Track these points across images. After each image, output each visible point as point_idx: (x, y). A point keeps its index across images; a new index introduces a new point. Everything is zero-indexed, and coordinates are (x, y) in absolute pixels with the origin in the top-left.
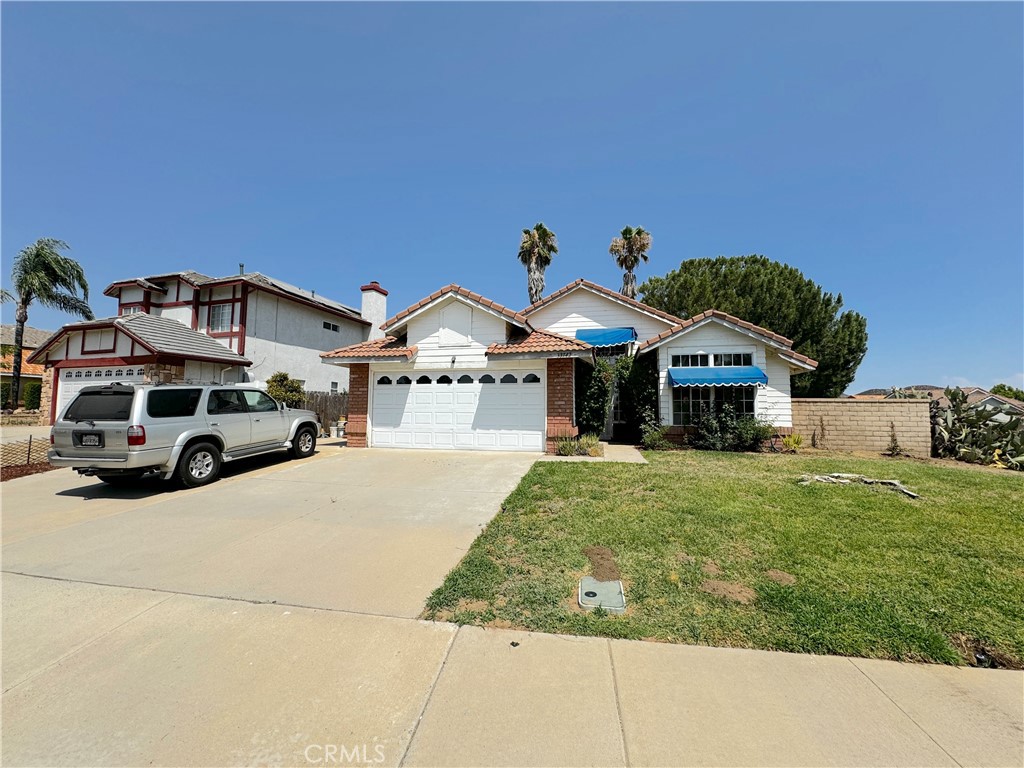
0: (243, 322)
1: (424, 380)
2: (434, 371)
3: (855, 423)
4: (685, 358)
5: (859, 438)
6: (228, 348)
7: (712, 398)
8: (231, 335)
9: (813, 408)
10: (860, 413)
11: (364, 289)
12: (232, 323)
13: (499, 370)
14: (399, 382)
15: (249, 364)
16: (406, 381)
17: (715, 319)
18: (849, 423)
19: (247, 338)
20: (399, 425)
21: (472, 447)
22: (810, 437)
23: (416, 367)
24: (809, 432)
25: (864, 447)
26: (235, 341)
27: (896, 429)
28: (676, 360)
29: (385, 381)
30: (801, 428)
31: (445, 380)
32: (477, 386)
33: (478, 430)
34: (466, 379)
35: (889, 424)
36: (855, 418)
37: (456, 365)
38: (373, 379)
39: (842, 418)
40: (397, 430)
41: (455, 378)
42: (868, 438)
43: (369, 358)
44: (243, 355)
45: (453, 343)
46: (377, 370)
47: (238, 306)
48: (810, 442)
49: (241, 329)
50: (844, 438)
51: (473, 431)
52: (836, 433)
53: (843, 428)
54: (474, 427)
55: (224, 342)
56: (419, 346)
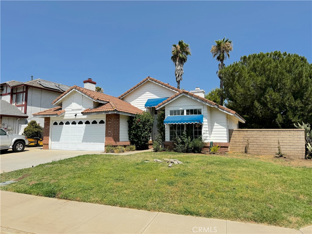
0: (26, 100)
1: (68, 123)
2: (71, 120)
3: (266, 141)
4: (175, 111)
5: (268, 149)
6: (20, 111)
7: (185, 129)
8: (22, 106)
9: (246, 134)
10: (269, 136)
11: (85, 82)
12: (23, 101)
13: (91, 119)
14: (60, 124)
15: (27, 117)
16: (62, 123)
17: (184, 94)
18: (263, 141)
19: (27, 106)
20: (59, 141)
21: (82, 149)
22: (244, 148)
23: (65, 118)
24: (244, 146)
25: (270, 153)
26: (23, 108)
27: (281, 144)
28: (172, 113)
29: (56, 124)
30: (240, 143)
31: (74, 123)
32: (84, 125)
33: (84, 143)
34: (81, 123)
35: (277, 142)
36: (266, 139)
37: (77, 117)
38: (51, 123)
39: (260, 139)
40: (58, 143)
41: (77, 122)
42: (272, 149)
43: (49, 115)
44: (26, 113)
45: (76, 108)
46: (53, 119)
47: (24, 94)
48: (244, 150)
49: (25, 103)
50: (261, 148)
51: (82, 143)
52: (256, 146)
53: (260, 143)
54: (83, 142)
55: (20, 108)
56: (65, 110)
